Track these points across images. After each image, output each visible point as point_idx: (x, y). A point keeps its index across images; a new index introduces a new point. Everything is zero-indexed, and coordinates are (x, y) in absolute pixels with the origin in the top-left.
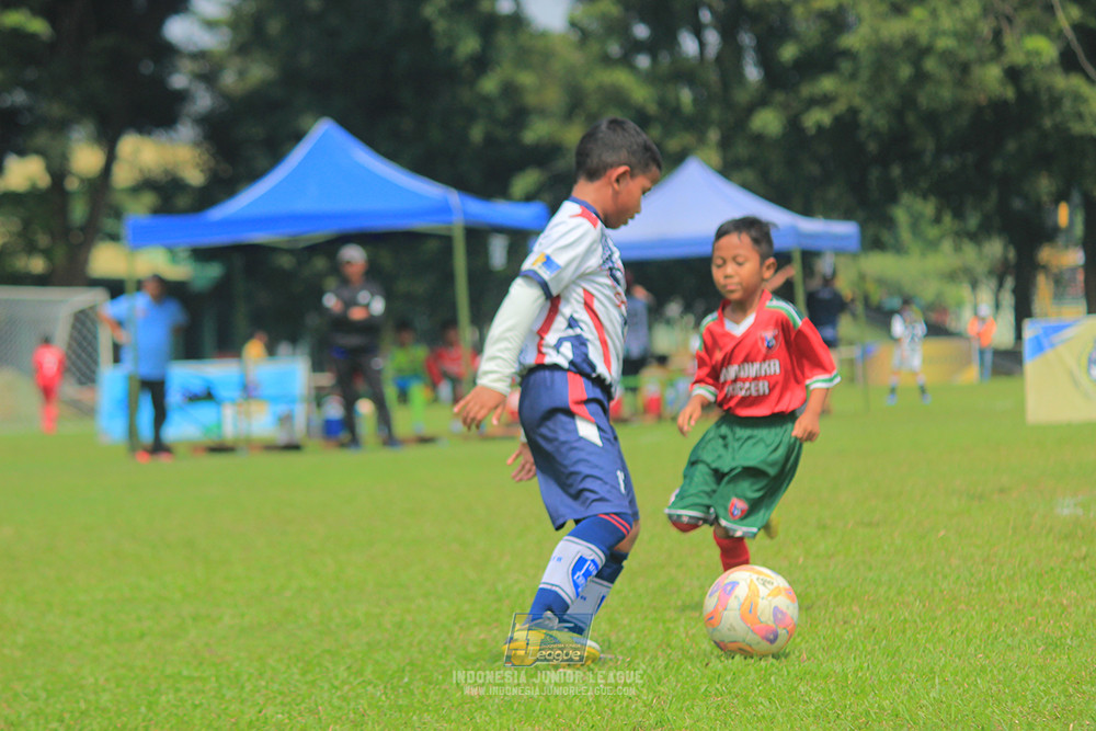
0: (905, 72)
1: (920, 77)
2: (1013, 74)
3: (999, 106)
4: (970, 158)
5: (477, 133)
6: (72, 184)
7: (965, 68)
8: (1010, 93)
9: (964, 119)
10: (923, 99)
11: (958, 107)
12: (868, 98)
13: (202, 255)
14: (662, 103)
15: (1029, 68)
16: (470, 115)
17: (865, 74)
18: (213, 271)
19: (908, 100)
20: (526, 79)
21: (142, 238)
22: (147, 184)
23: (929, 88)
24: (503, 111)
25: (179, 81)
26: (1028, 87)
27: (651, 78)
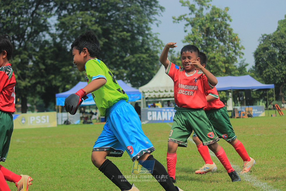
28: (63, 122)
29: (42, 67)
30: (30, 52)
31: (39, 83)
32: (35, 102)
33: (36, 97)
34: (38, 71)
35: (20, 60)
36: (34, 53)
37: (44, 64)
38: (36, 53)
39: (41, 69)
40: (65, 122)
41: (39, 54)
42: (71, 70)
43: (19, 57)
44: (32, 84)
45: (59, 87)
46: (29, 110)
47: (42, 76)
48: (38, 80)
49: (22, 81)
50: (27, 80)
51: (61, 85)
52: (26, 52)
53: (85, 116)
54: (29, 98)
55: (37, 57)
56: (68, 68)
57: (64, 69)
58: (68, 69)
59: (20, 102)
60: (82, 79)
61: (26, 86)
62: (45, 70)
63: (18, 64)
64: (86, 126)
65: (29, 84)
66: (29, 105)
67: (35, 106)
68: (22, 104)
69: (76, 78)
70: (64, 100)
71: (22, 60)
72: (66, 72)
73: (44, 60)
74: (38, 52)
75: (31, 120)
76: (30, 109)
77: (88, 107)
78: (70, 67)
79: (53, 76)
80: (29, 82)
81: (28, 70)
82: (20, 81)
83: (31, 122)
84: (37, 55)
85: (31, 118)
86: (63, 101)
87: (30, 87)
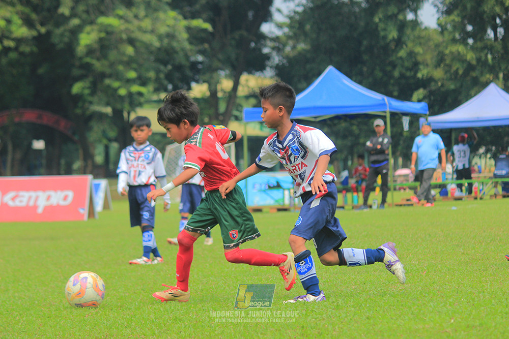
5: (396, 74)
6: (220, 95)
14: (479, 60)
16: (394, 66)
20: (419, 50)
21: (251, 117)
22: (251, 95)
24: (408, 64)
25: (266, 51)
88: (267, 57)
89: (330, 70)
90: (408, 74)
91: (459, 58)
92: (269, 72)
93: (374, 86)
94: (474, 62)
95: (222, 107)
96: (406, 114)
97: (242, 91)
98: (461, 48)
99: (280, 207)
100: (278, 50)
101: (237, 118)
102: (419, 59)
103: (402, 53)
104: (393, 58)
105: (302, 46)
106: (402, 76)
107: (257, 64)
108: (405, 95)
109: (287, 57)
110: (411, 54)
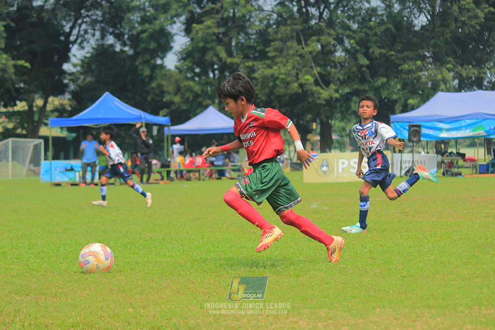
0: (271, 84)
1: (275, 86)
2: (301, 86)
3: (297, 94)
4: (289, 109)
5: (149, 98)
6: (35, 109)
7: (288, 83)
8: (300, 91)
9: (287, 98)
10: (275, 91)
11: (286, 95)
12: (261, 91)
13: (70, 130)
14: (202, 91)
15: (306, 84)
16: (148, 93)
17: (259, 84)
18: (74, 135)
19: (272, 92)
20: (164, 83)
21: (54, 124)
22: (55, 110)
23: (277, 89)
24: (157, 92)
25: (66, 81)
26: (305, 89)
27: (199, 83)
28: (403, 172)
29: (364, 61)
30: (340, 31)
31: (356, 93)
32: (348, 132)
33: (349, 121)
34: (355, 69)
35: (319, 47)
36: (347, 32)
37: (367, 55)
38: (351, 33)
39: (362, 66)
40: (408, 171)
41: (358, 36)
42: (420, 69)
43: (318, 41)
44: (342, 95)
45: (396, 101)
46: (335, 148)
47: (363, 80)
48: (355, 86)
49: (322, 88)
50: (333, 86)
51: (400, 98)
52: (332, 32)
53: (447, 160)
54: (336, 124)
55: (352, 41)
56: (415, 64)
57: (406, 67)
58: (414, 67)
59: (319, 130)
60: (442, 86)
61: (331, 98)
62: (368, 67)
63: (314, 54)
64: (449, 179)
65: (337, 95)
66: (335, 137)
67: (347, 140)
68: (321, 134)
69: (430, 84)
70: (408, 128)
71: (322, 46)
72: (409, 72)
73: (368, 48)
74: (354, 32)
75: (341, 166)
76: (337, 145)
77: (453, 143)
78: (419, 63)
79: (385, 80)
80: (337, 91)
81: (335, 67)
82: (318, 88)
83: (340, 171)
84: (354, 38)
85: (340, 161)
86: (404, 129)
87: (337, 100)
88: (67, 86)
89: (107, 94)
90: (158, 98)
91: (190, 89)
92: (68, 96)
93: (136, 105)
94: (199, 92)
95: (36, 118)
96: (156, 125)
97: (49, 107)
98: (191, 83)
99: (72, 183)
100: (73, 81)
101: (46, 124)
102: (165, 89)
103: (154, 85)
104: (147, 88)
105: (89, 79)
106: (153, 100)
107: (59, 90)
108: (155, 113)
109: (79, 86)
110: (160, 86)
